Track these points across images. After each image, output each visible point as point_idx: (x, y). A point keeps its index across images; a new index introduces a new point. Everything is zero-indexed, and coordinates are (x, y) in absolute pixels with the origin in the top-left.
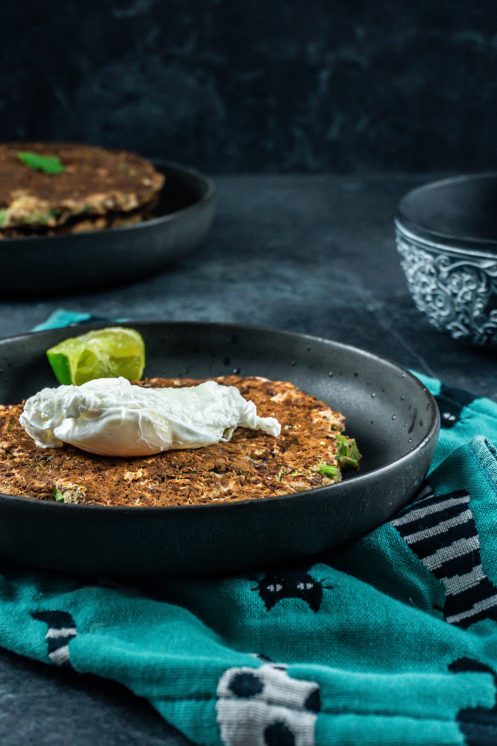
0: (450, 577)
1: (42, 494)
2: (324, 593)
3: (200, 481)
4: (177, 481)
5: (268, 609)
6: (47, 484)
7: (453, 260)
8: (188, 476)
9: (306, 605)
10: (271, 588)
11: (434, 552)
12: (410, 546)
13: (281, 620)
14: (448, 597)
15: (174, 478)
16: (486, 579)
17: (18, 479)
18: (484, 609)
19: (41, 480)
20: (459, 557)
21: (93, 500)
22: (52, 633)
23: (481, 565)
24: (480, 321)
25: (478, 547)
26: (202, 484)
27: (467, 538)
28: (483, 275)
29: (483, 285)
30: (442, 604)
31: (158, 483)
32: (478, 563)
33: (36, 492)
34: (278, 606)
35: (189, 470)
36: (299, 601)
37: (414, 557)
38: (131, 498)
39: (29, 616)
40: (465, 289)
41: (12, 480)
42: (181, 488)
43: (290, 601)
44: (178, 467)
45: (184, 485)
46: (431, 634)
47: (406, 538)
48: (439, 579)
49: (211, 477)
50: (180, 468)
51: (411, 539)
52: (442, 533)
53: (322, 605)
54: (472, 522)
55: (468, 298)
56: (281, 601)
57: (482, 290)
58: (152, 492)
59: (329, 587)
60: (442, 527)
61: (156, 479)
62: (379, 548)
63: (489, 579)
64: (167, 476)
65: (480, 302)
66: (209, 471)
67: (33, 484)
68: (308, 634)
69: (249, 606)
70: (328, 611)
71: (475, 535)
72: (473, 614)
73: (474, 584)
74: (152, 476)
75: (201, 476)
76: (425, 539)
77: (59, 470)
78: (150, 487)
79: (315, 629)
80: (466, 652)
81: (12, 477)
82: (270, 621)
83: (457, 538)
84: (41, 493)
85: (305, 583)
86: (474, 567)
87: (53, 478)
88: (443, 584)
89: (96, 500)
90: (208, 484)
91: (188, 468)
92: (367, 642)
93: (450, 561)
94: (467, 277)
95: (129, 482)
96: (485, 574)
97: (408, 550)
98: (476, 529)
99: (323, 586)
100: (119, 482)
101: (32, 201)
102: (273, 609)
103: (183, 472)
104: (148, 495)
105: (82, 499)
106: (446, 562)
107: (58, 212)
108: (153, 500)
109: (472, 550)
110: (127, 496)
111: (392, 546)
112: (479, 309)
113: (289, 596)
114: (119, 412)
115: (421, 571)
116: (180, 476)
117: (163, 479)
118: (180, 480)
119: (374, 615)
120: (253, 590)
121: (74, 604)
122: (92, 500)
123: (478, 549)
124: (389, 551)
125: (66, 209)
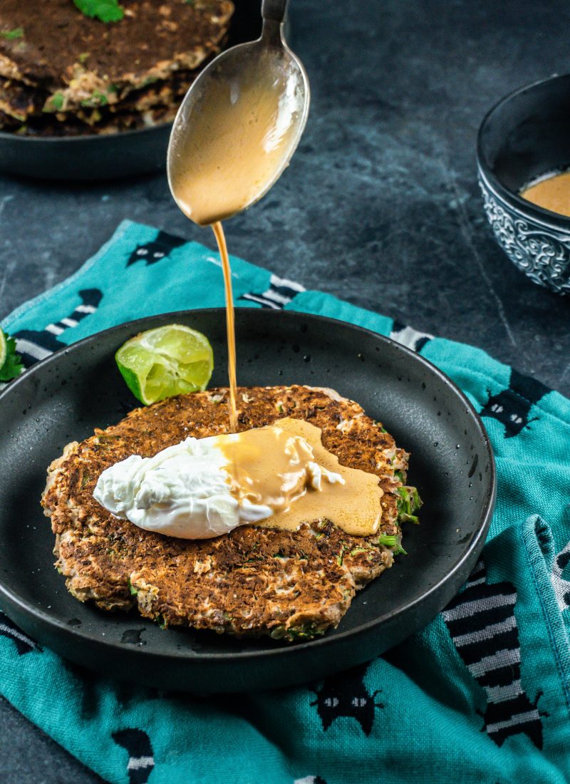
0: (492, 686)
1: (118, 587)
2: (376, 713)
3: (266, 570)
4: (244, 570)
5: (325, 729)
6: (123, 577)
7: (531, 227)
8: (254, 564)
9: (358, 725)
10: (328, 702)
11: (479, 660)
12: (459, 649)
13: (335, 745)
14: (489, 704)
15: (241, 567)
16: (524, 694)
17: (95, 569)
18: (521, 722)
19: (116, 571)
20: (501, 668)
21: (166, 604)
22: (134, 763)
23: (520, 680)
24: (558, 281)
25: (519, 661)
26: (267, 573)
27: (509, 650)
28: (561, 247)
29: (562, 255)
30: (484, 709)
31: (225, 573)
32: (517, 677)
33: (112, 584)
34: (334, 727)
35: (255, 556)
36: (353, 720)
37: (460, 661)
38: (201, 599)
39: (111, 741)
40: (542, 254)
41: (89, 570)
42: (248, 579)
43: (344, 720)
44: (244, 552)
45: (250, 575)
46: (468, 762)
47: (455, 639)
48: (483, 686)
49: (276, 564)
50: (246, 554)
51: (460, 640)
52: (487, 639)
53: (373, 728)
54: (515, 631)
55: (547, 262)
56: (337, 720)
57: (560, 258)
58: (220, 586)
59: (381, 706)
60: (487, 633)
61: (223, 569)
62: (430, 647)
63: (527, 695)
64: (235, 565)
65: (558, 268)
66: (274, 556)
67: (109, 576)
68: (359, 762)
69: (308, 725)
70: (378, 737)
71: (517, 648)
72: (510, 725)
73: (513, 698)
74: (220, 565)
75: (266, 564)
76: (472, 643)
77: (133, 556)
78: (218, 579)
79: (366, 756)
80: (499, 779)
81: (89, 567)
82: (325, 744)
83: (501, 648)
84: (117, 585)
85: (359, 698)
86: (515, 680)
87: (128, 568)
88: (485, 691)
89: (168, 604)
90: (273, 573)
91: (254, 554)
92: (412, 769)
93: (493, 670)
94: (545, 246)
95: (199, 576)
96: (524, 689)
97: (456, 654)
98: (518, 641)
99: (376, 703)
100: (189, 576)
101: (91, 77)
102: (329, 729)
103: (250, 559)
104: (217, 591)
105: (155, 602)
106: (489, 672)
107: (119, 86)
108: (221, 598)
109: (513, 663)
110: (197, 595)
111: (442, 647)
112: (558, 273)
113: (344, 715)
114: (187, 505)
115: (466, 677)
116: (246, 564)
117: (230, 568)
118: (247, 569)
119: (419, 741)
120: (312, 704)
121: (151, 721)
122: (164, 603)
123: (519, 663)
124: (438, 652)
125: (128, 83)
